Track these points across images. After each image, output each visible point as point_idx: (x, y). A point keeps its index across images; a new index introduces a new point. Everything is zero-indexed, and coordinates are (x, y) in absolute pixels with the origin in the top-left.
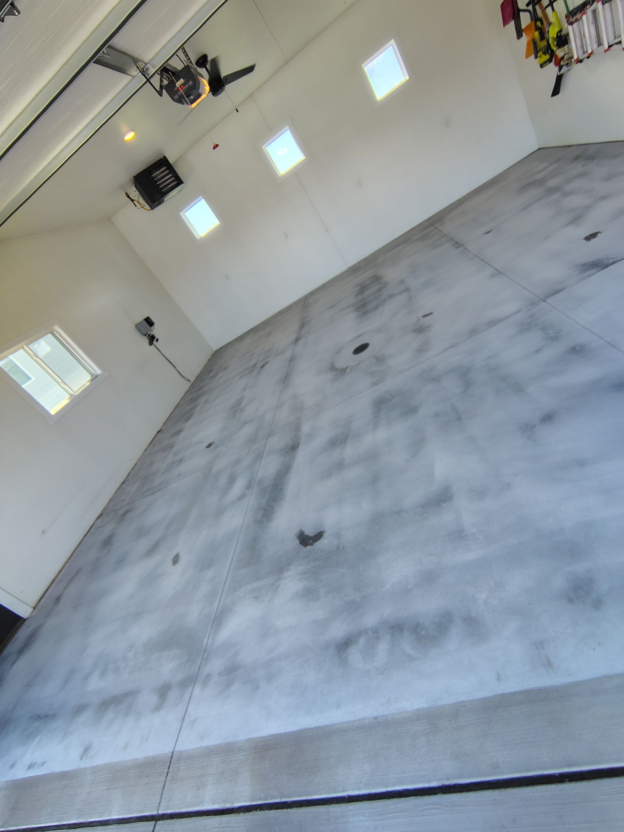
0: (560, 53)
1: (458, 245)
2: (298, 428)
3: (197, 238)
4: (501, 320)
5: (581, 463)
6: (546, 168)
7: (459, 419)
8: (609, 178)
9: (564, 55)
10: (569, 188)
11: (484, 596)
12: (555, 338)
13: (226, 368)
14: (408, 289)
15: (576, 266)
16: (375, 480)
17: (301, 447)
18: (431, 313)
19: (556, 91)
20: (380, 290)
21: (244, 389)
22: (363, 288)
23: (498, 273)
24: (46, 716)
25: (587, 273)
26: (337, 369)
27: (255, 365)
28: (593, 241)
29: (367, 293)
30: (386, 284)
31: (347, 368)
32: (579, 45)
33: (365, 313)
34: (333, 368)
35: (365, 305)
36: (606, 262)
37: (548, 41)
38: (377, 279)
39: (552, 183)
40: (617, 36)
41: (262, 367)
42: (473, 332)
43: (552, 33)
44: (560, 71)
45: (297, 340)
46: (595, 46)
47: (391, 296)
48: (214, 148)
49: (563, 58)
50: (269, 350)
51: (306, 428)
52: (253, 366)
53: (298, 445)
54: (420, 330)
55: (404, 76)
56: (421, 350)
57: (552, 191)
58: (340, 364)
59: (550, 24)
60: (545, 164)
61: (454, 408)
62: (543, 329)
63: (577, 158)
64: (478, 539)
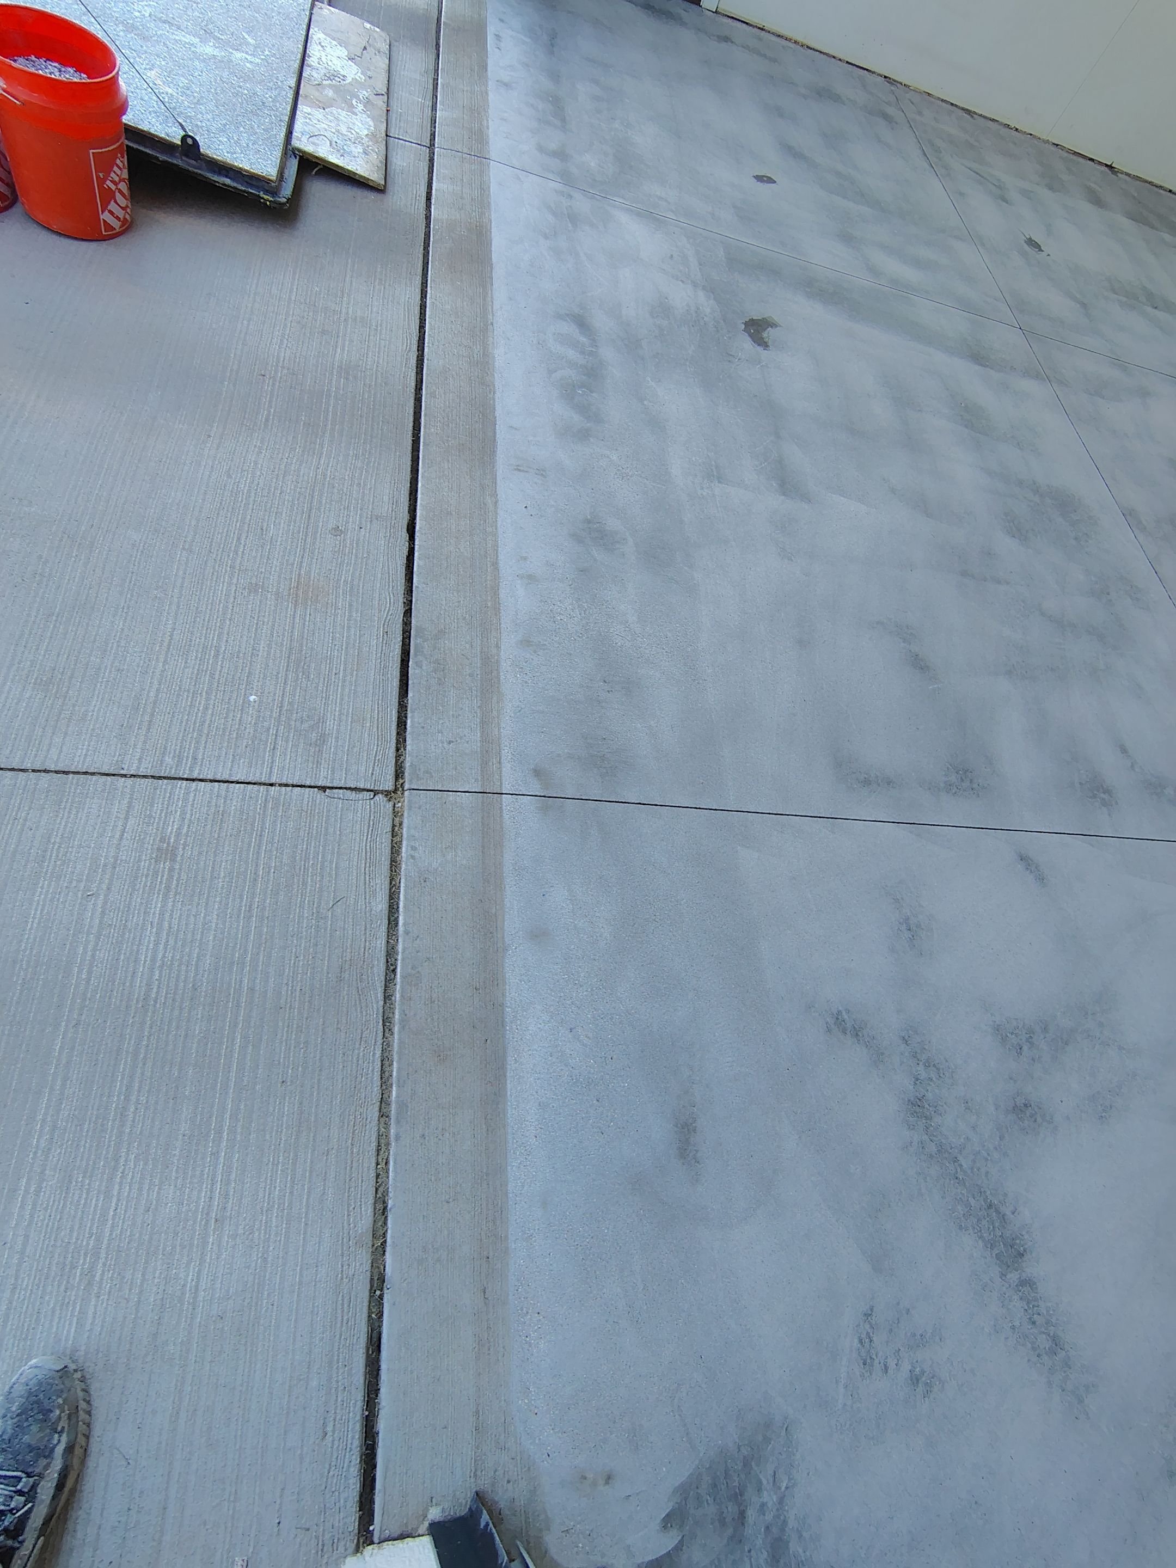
2: (1036, 376)
24: (552, 45)
64: (702, 488)
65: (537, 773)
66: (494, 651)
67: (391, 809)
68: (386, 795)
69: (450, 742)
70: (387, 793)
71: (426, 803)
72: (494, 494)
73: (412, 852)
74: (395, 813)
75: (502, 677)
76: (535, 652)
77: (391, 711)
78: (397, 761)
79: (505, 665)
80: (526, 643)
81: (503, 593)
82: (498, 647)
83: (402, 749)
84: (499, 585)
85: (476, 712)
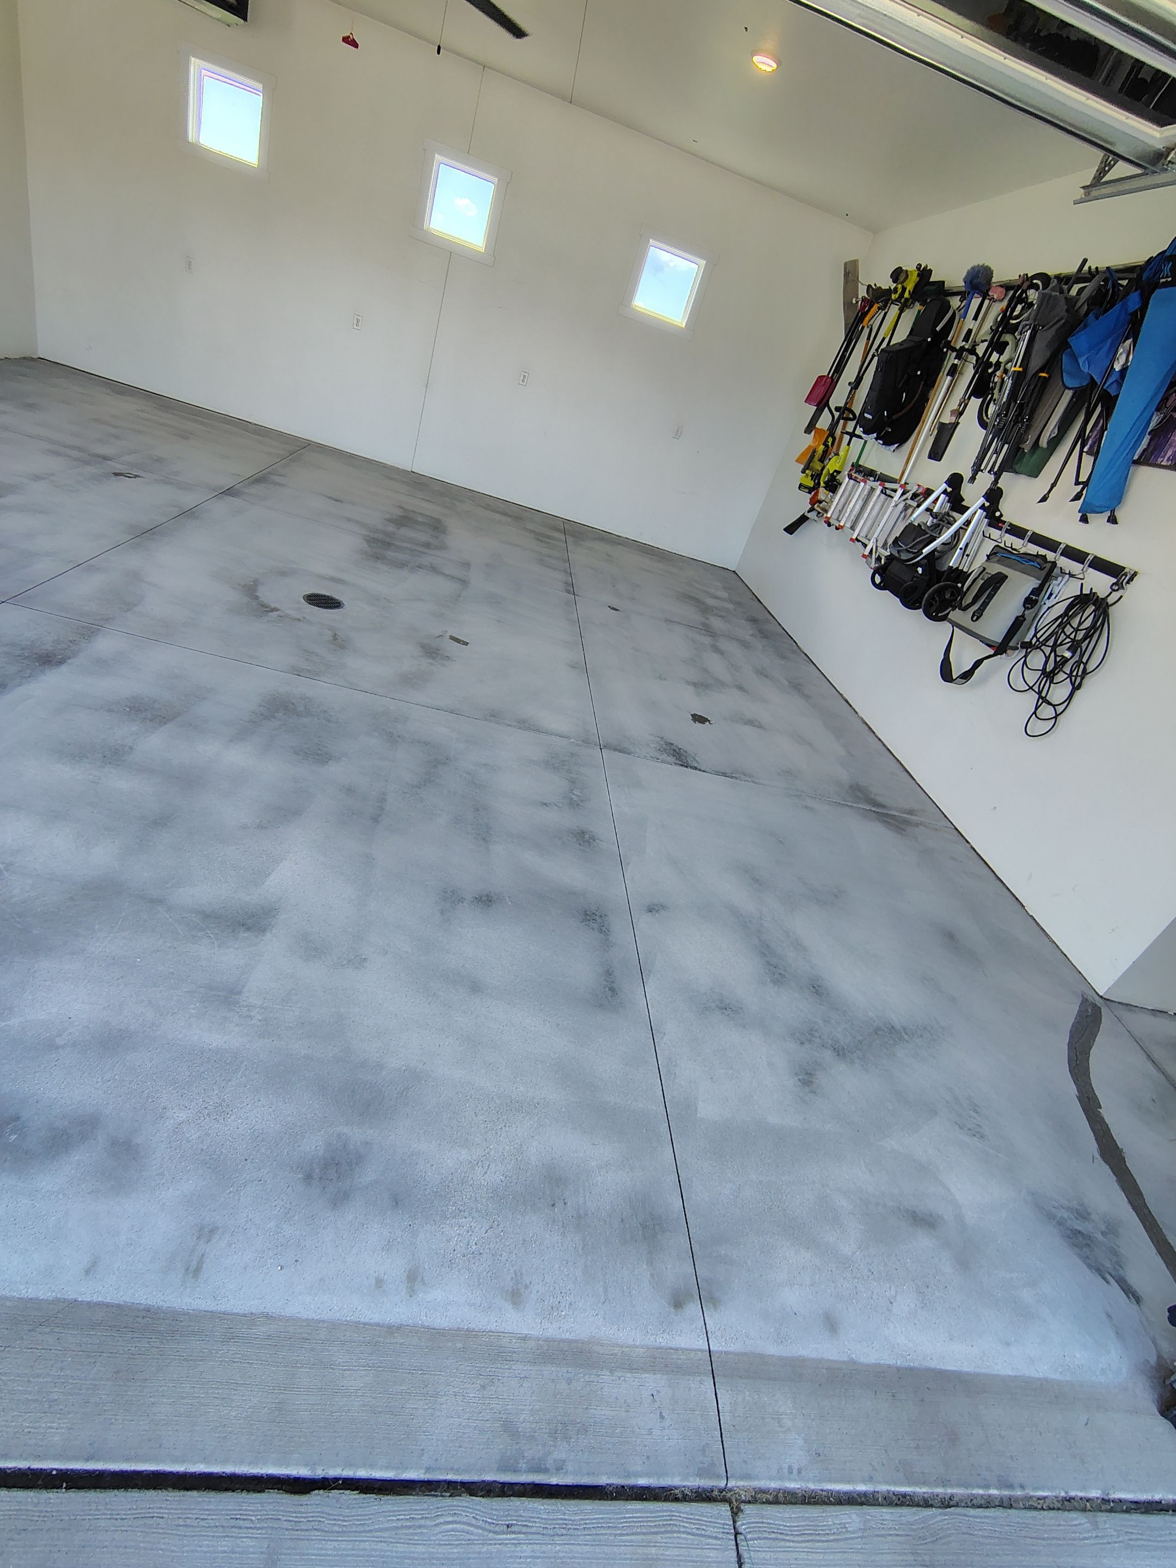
0: (823, 494)
1: (571, 589)
2: (90, 631)
3: (190, 137)
4: (538, 730)
5: (476, 988)
6: (723, 600)
7: (376, 820)
8: (761, 673)
9: (823, 501)
10: (724, 644)
11: (183, 1116)
12: (574, 804)
13: (31, 407)
14: (464, 582)
15: (662, 738)
16: (160, 822)
17: (64, 668)
18: (467, 644)
19: (791, 529)
20: (427, 545)
21: (37, 478)
22: (405, 520)
23: (583, 668)
25: (664, 757)
26: (257, 598)
27: (105, 458)
28: (698, 725)
29: (405, 532)
30: (442, 547)
31: (275, 610)
32: (840, 507)
33: (377, 557)
34: (251, 590)
35: (388, 545)
36: (690, 760)
37: (823, 469)
38: (437, 527)
39: (716, 623)
40: (868, 537)
41: (116, 474)
42: (494, 716)
43: (832, 466)
44: (809, 512)
45: (229, 492)
46: (848, 525)
47: (434, 570)
48: (346, 40)
49: (820, 502)
50: (159, 460)
51: (104, 645)
52: (98, 456)
53: (61, 662)
54: (431, 652)
55: (682, 320)
56: (410, 680)
57: (708, 630)
58: (267, 594)
59: (837, 454)
60: (724, 594)
61: (382, 799)
62: (573, 782)
63: (753, 620)
64: (251, 1017)
65: (678, 1303)
66: (531, 1344)
67: (751, 1506)
68: (736, 1514)
69: (662, 1417)
70: (735, 1513)
71: (739, 1453)
72: (251, 1319)
73: (795, 1472)
74: (753, 1501)
75: (568, 1336)
76: (526, 1287)
77: (628, 1511)
78: (691, 1500)
79: (551, 1330)
80: (515, 1297)
81: (440, 1322)
82: (525, 1338)
83: (677, 1491)
84: (428, 1328)
85: (619, 1378)
